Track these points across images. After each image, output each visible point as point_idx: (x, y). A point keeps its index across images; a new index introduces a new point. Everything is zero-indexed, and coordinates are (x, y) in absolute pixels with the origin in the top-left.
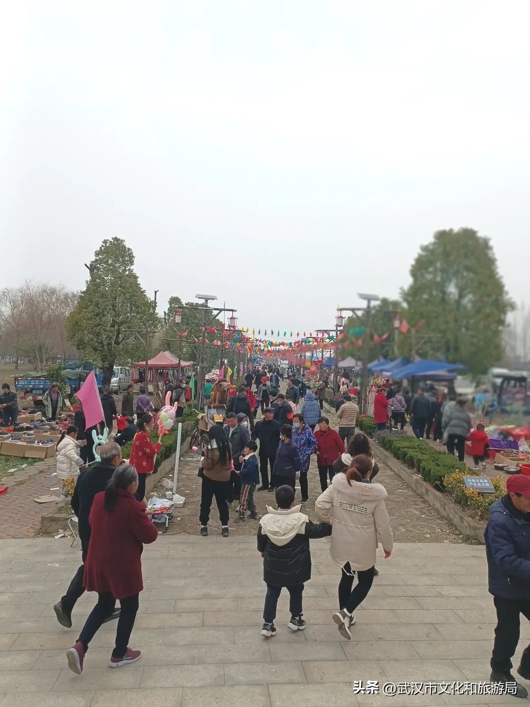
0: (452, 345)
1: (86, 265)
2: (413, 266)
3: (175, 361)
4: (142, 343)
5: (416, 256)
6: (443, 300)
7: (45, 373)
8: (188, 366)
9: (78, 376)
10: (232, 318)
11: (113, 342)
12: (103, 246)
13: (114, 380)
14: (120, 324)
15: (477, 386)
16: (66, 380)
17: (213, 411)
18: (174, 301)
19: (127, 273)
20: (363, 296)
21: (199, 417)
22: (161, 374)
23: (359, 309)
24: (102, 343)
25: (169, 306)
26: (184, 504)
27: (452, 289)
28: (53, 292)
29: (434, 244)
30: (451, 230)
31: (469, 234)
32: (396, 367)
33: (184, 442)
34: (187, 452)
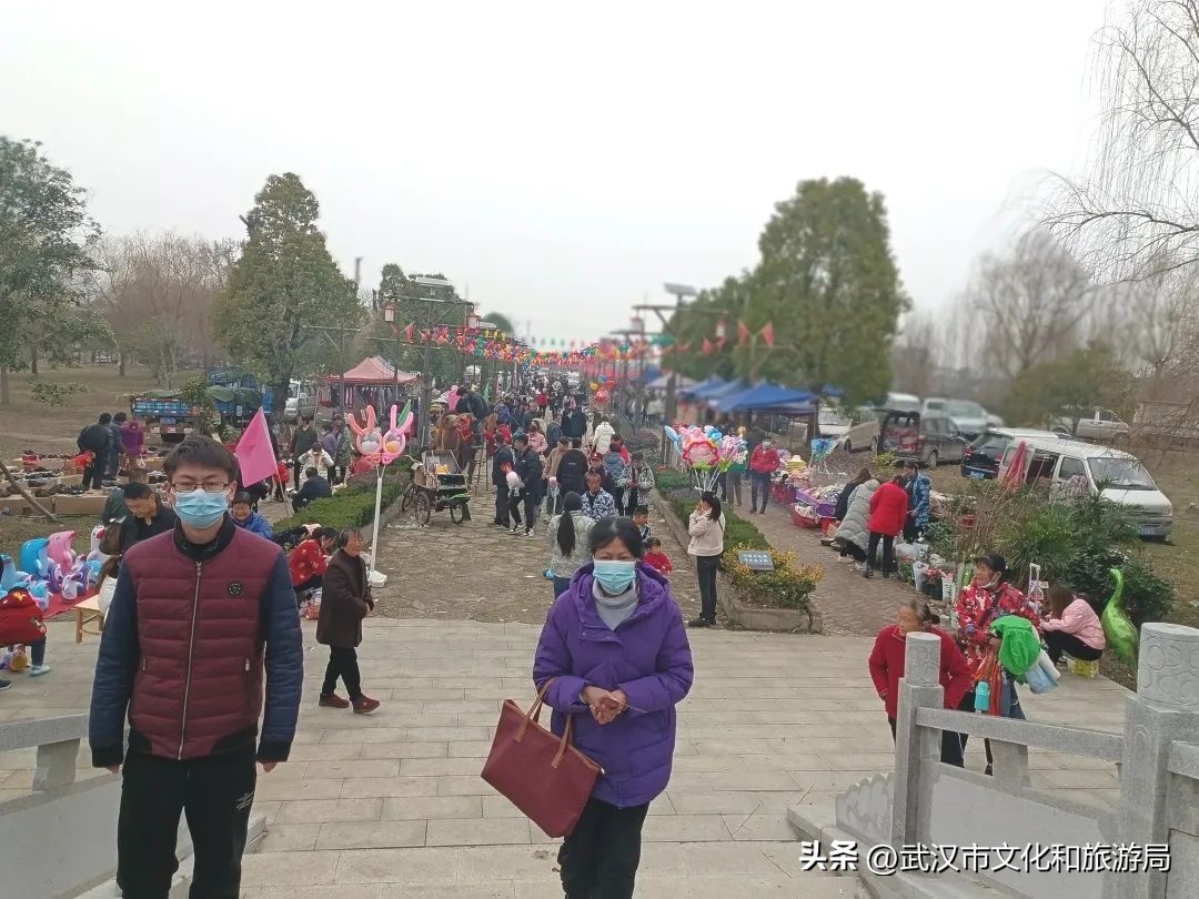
0: (817, 360)
1: (242, 218)
2: (763, 236)
3: (389, 373)
4: (333, 347)
5: (768, 219)
6: (807, 290)
7: (177, 392)
8: (411, 381)
9: (233, 397)
11: (288, 345)
12: (268, 186)
13: (291, 401)
14: (298, 316)
15: (853, 425)
16: (214, 403)
17: (434, 460)
18: (391, 271)
19: (309, 232)
20: (671, 289)
21: (415, 467)
22: (366, 394)
23: (665, 308)
24: (270, 345)
26: (386, 583)
27: (822, 274)
28: (183, 246)
29: (797, 202)
30: (824, 181)
31: (850, 188)
32: (731, 392)
33: (392, 502)
34: (397, 517)
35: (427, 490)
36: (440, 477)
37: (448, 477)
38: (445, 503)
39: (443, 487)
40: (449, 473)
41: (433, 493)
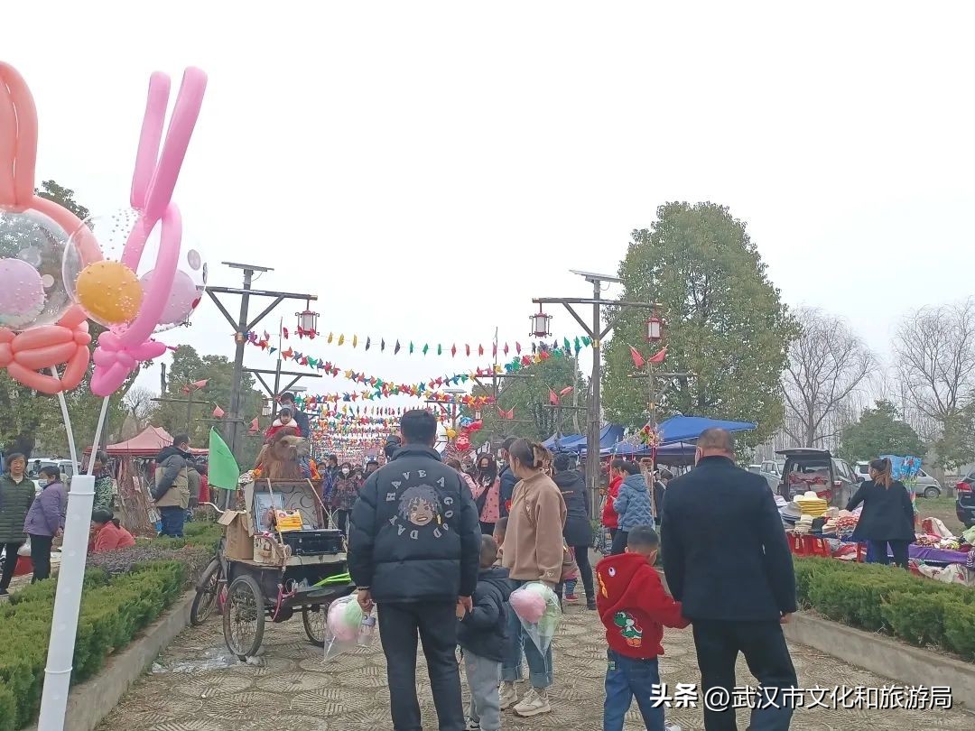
10: (307, 313)
17: (273, 501)
21: (226, 520)
25: (173, 361)
33: (168, 606)
34: (178, 640)
35: (254, 571)
36: (288, 537)
37: (307, 537)
38: (300, 597)
39: (295, 561)
40: (308, 528)
41: (272, 577)
